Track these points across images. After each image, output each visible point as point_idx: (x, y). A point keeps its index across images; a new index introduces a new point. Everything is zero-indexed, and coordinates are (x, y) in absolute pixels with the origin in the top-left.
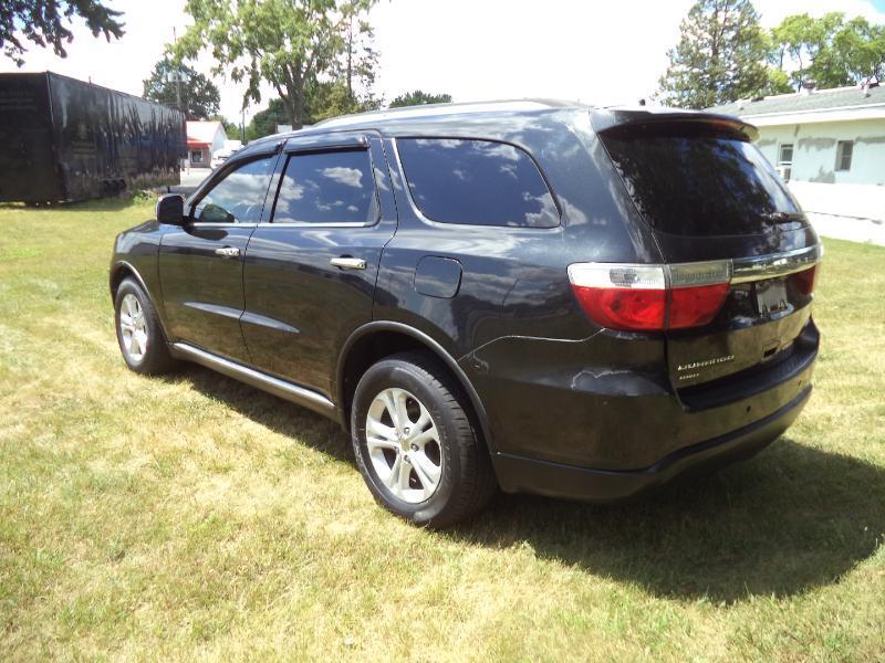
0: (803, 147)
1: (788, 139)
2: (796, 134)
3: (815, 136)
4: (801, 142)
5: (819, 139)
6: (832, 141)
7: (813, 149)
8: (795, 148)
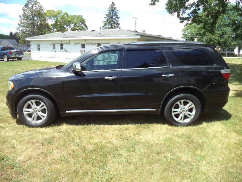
0: (88, 45)
1: (83, 43)
2: (85, 42)
3: (90, 42)
4: (87, 44)
5: (92, 43)
6: (95, 44)
7: (90, 45)
8: (85, 45)
